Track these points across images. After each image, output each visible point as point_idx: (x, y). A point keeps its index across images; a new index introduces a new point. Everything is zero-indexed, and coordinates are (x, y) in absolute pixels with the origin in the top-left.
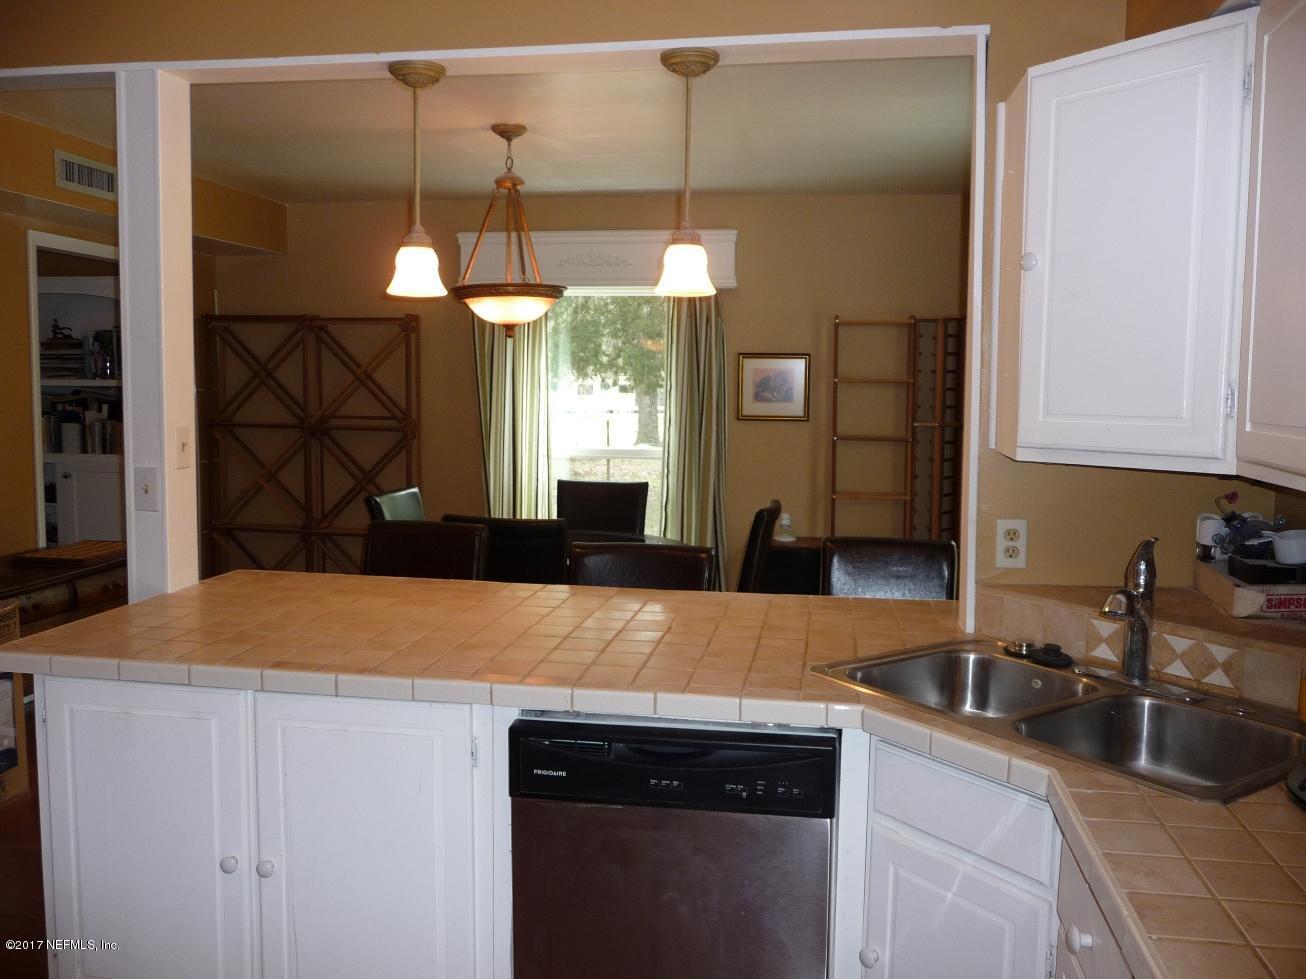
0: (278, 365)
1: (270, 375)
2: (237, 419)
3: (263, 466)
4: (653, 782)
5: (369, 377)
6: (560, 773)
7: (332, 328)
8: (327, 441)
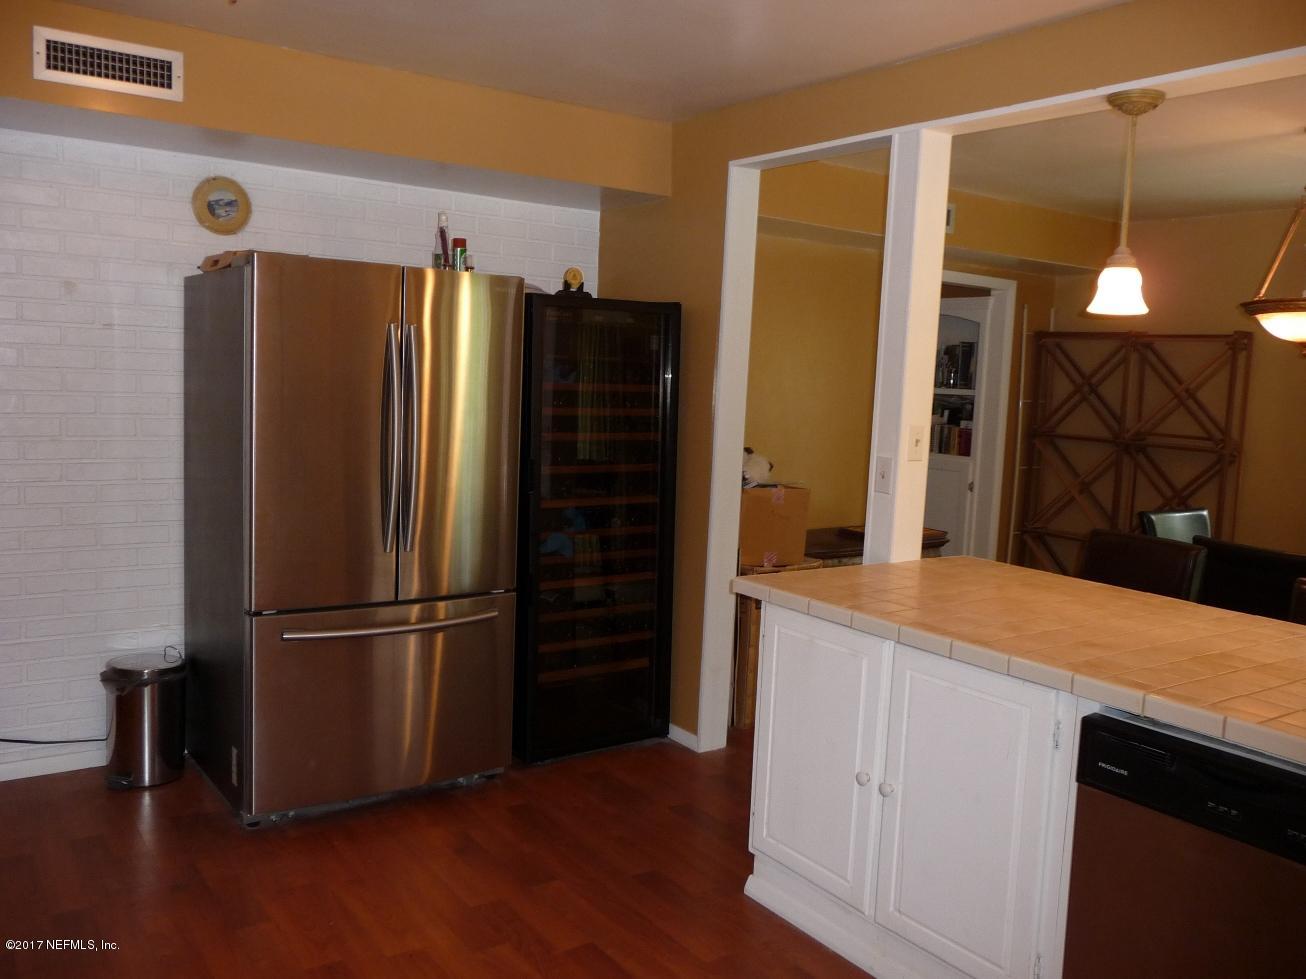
0: (1104, 379)
1: (1094, 390)
2: (1061, 430)
3: (1076, 475)
4: (1211, 804)
5: (1192, 395)
6: (1122, 772)
7: (1158, 345)
8: (1141, 458)
